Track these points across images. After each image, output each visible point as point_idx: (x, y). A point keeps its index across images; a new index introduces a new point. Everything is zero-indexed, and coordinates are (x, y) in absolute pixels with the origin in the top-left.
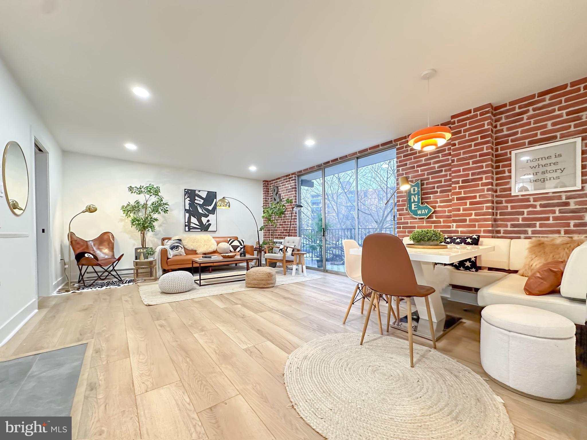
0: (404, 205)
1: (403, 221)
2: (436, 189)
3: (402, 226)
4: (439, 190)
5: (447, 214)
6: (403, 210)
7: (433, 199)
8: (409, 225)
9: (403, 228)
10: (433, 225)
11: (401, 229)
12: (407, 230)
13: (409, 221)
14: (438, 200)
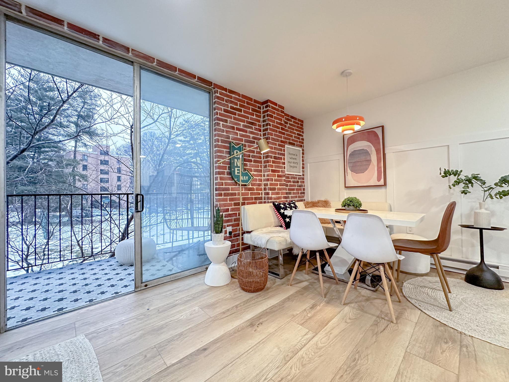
0: (225, 168)
1: (224, 187)
2: (251, 158)
3: (223, 192)
4: (253, 159)
5: (258, 182)
6: (223, 173)
7: (249, 167)
8: (230, 192)
9: (225, 195)
10: (250, 192)
11: (223, 197)
12: (228, 197)
13: (230, 187)
14: (253, 168)
